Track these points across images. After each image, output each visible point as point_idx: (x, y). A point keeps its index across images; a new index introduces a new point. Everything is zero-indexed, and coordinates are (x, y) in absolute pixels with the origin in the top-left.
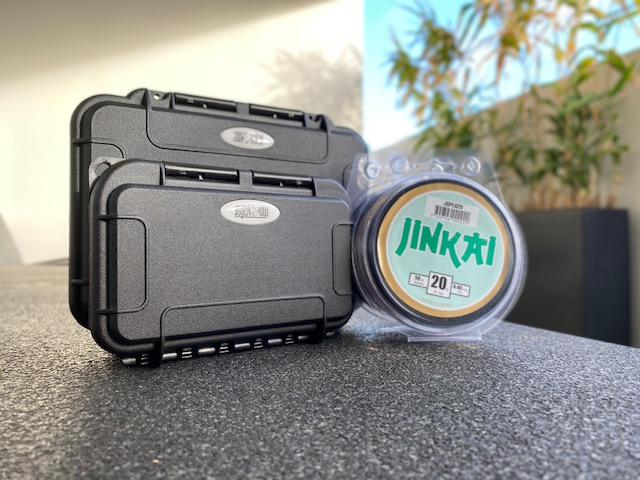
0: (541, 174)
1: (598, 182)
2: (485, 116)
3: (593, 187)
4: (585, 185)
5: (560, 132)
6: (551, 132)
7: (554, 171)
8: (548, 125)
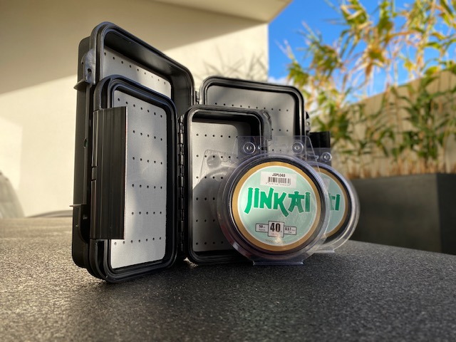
0: (402, 148)
1: (444, 154)
2: (357, 108)
3: (440, 158)
4: (435, 157)
5: (413, 119)
6: (407, 119)
7: (412, 147)
8: (405, 114)
